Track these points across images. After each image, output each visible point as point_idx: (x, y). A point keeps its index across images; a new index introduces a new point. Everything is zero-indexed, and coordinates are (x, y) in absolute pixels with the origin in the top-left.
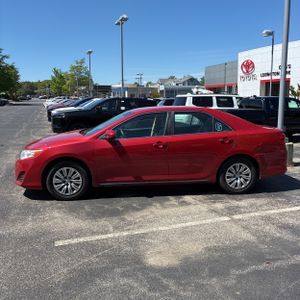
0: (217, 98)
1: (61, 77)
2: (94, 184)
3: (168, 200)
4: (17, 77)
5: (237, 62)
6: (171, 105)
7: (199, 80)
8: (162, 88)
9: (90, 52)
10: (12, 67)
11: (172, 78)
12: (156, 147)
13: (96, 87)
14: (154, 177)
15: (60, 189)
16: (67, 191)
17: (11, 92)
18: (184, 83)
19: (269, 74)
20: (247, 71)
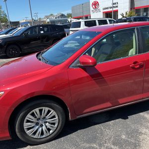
8: (48, 20)
11: (52, 15)
15: (35, 133)
16: (42, 133)
18: (59, 17)
19: (106, 8)
20: (95, 7)
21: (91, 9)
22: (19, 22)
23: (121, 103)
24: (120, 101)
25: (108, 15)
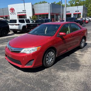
19: (20, 13)
25: (20, 16)
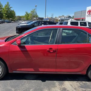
0: (80, 22)
1: (28, 14)
2: (10, 72)
3: (54, 86)
4: (14, 14)
5: (86, 10)
6: (62, 24)
7: (72, 17)
8: (60, 19)
9: (36, 6)
10: (13, 11)
11: (63, 16)
12: (49, 51)
13: (39, 18)
14: (46, 70)
17: (13, 19)
18: (67, 18)
20: (89, 14)
21: (87, 14)
22: (43, 18)
23: (40, 71)
24: (40, 70)
